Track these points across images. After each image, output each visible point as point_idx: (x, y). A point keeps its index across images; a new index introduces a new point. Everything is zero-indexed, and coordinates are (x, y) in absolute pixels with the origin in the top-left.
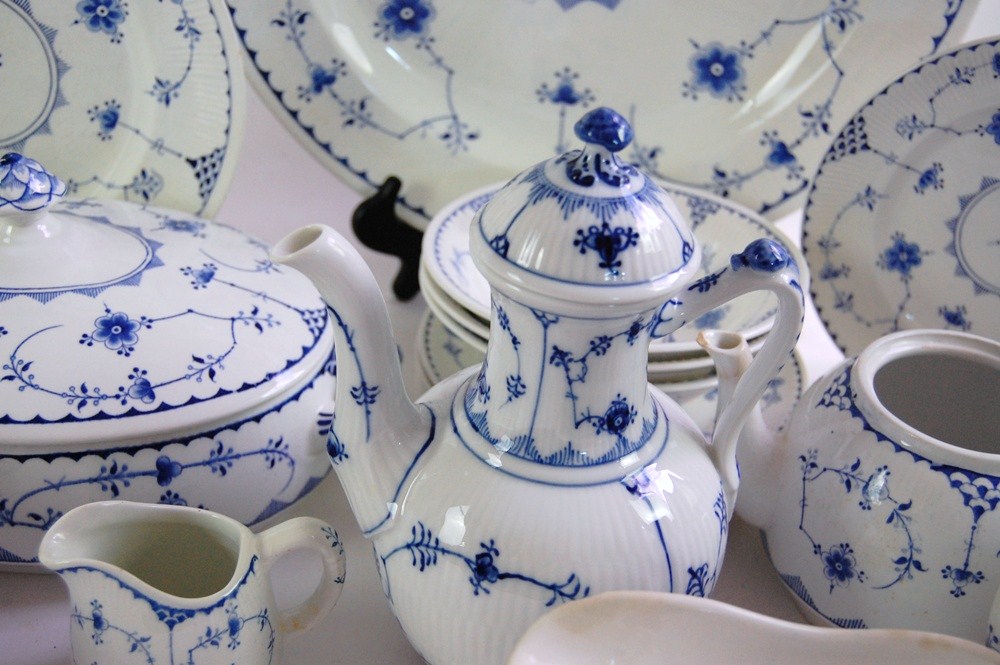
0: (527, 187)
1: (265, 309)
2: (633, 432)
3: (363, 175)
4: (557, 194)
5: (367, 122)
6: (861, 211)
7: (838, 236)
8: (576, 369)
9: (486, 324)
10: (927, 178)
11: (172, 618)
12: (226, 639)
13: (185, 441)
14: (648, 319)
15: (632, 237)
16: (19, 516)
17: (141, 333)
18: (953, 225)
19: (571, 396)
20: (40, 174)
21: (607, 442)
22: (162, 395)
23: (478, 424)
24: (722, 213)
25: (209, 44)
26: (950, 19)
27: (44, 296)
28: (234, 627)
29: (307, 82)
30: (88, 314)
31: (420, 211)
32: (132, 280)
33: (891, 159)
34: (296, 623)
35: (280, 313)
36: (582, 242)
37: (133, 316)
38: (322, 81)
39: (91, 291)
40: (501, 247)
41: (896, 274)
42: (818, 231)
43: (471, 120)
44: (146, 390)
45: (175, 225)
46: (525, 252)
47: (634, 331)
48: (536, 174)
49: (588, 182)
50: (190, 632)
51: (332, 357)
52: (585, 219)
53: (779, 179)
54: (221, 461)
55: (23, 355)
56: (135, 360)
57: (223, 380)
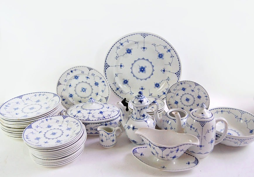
0: (135, 98)
1: (114, 110)
2: (145, 117)
3: (122, 98)
4: (137, 98)
5: (122, 93)
6: (171, 98)
7: (170, 101)
8: (140, 112)
9: (133, 110)
10: (177, 95)
11: (108, 134)
12: (113, 136)
13: (108, 122)
14: (145, 107)
15: (143, 101)
16: (93, 129)
17: (103, 113)
18: (181, 99)
19: (140, 114)
20: (94, 99)
21: (143, 118)
22: (106, 118)
23: (133, 117)
24: (158, 99)
25: (107, 86)
26: (178, 79)
27: (95, 110)
28: (113, 135)
29: (116, 89)
30: (99, 111)
31: (128, 101)
32: (102, 108)
33: (173, 93)
34: (118, 137)
35: (115, 111)
36: (139, 101)
37: (102, 111)
38: (118, 89)
39: (99, 109)
40: (133, 102)
41: (176, 104)
42: (168, 101)
43: (133, 92)
44: (104, 117)
45: (105, 104)
46: (135, 102)
47: (144, 108)
48: (136, 96)
49: (139, 97)
50: (110, 135)
51: (120, 115)
52: (139, 100)
53: (164, 96)
54: (111, 124)
55: (93, 115)
56: (103, 115)
57: (111, 117)
